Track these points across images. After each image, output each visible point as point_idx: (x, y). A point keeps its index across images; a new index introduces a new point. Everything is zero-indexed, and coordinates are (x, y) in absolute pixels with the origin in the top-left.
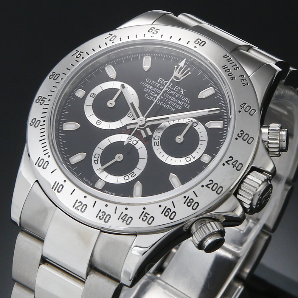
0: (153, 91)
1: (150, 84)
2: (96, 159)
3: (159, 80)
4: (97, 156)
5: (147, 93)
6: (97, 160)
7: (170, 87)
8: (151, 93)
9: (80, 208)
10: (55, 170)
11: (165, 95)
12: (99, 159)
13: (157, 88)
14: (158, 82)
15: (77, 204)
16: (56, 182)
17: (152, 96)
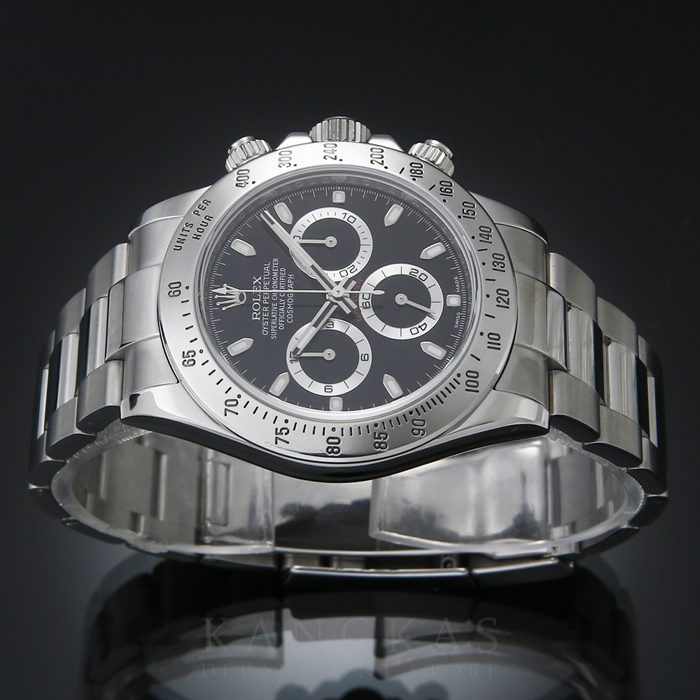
0: (278, 316)
1: (269, 326)
2: (419, 329)
3: (256, 318)
4: (414, 331)
5: (285, 323)
6: (420, 327)
7: (259, 300)
8: (282, 317)
9: (505, 298)
10: (474, 357)
11: (275, 298)
12: (417, 326)
13: (270, 314)
14: (261, 319)
15: (502, 303)
16: (488, 347)
17: (286, 314)
